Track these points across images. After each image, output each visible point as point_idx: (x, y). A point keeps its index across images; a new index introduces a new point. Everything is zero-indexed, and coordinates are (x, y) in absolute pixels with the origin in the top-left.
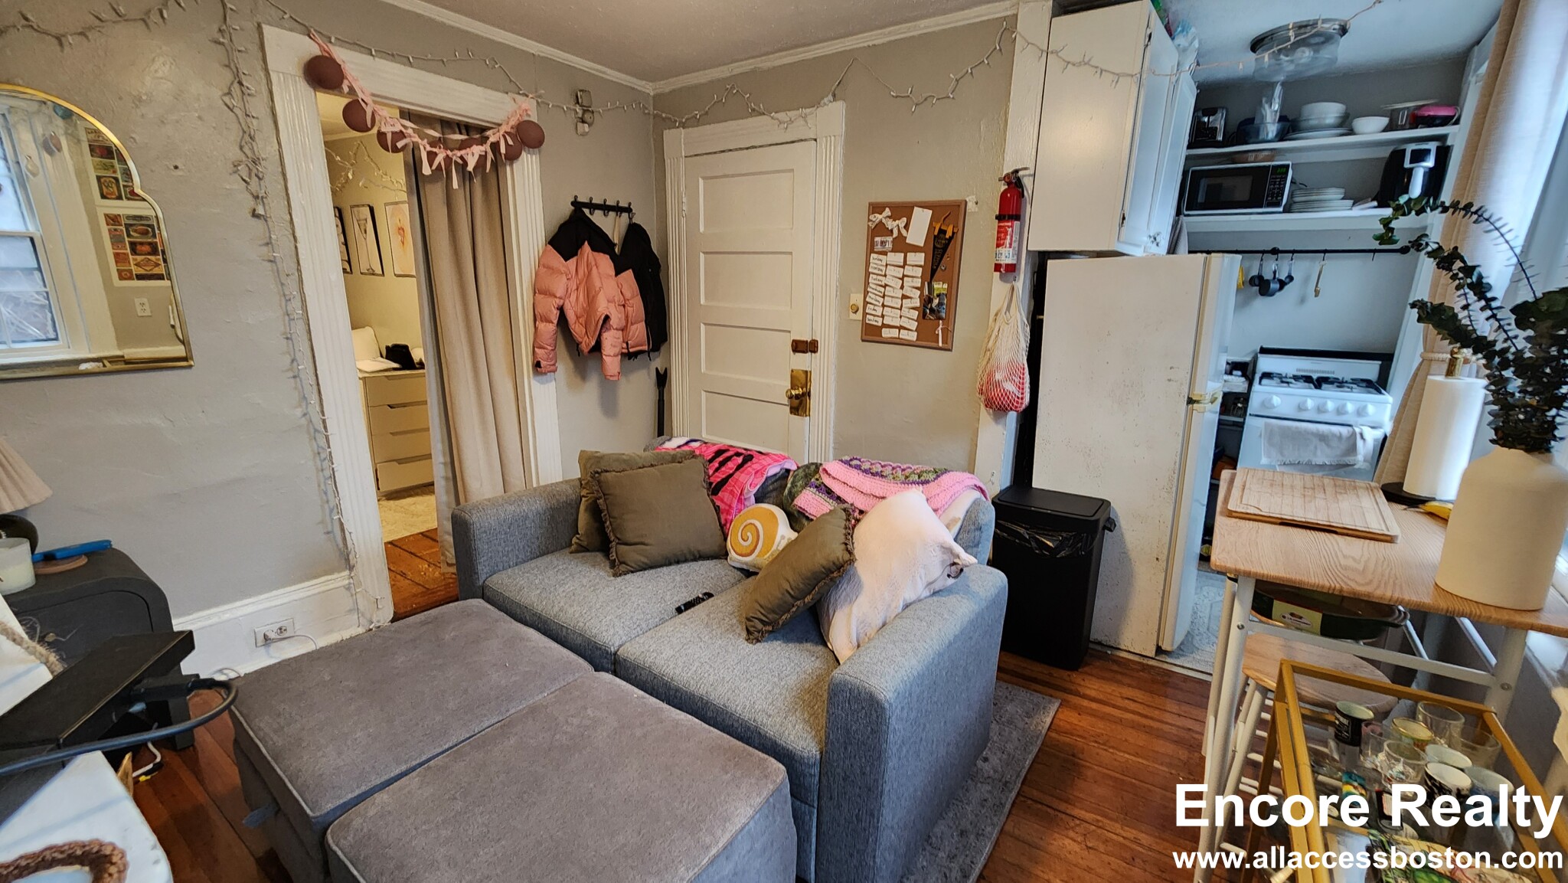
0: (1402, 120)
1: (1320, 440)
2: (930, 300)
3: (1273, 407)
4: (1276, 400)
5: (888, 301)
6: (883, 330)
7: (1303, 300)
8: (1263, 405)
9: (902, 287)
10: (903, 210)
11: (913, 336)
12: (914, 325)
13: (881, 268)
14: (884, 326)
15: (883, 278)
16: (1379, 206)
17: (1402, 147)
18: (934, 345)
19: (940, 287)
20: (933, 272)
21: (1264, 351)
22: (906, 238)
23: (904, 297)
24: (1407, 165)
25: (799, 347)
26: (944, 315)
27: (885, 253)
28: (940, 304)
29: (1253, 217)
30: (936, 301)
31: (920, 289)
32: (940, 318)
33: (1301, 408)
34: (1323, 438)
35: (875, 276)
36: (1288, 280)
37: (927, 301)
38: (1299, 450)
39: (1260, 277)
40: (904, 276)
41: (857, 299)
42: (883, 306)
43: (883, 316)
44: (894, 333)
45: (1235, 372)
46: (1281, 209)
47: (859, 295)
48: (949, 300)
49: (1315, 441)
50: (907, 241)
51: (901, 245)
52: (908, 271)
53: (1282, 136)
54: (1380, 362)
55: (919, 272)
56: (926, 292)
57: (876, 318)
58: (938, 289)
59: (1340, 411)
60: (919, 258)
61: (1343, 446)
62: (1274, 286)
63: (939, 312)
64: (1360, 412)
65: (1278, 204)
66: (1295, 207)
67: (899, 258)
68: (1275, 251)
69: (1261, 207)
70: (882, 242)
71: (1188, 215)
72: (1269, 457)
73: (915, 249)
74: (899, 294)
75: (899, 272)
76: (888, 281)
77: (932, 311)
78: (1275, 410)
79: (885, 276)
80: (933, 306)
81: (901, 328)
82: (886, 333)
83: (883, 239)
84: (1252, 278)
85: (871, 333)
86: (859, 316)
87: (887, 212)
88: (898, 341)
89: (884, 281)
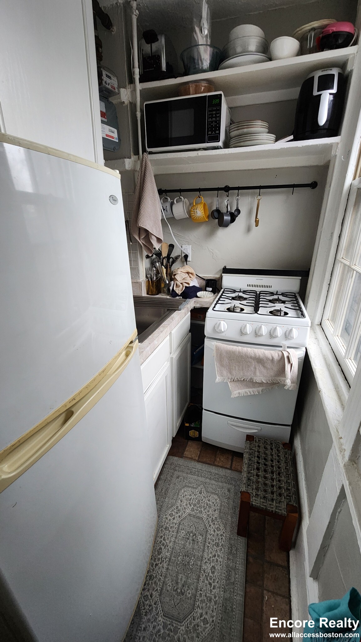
0: (311, 44)
1: (258, 362)
3: (221, 332)
4: (224, 326)
7: (249, 230)
8: (214, 330)
16: (295, 139)
17: (311, 76)
21: (226, 271)
24: (315, 93)
29: (201, 153)
33: (242, 333)
34: (260, 361)
36: (236, 213)
38: (242, 370)
39: (218, 211)
45: (208, 289)
46: (220, 144)
49: (254, 363)
53: (216, 65)
54: (300, 278)
59: (272, 335)
61: (275, 368)
62: (227, 218)
64: (287, 335)
65: (217, 139)
66: (233, 142)
68: (227, 189)
69: (204, 142)
71: (151, 153)
72: (222, 375)
78: (223, 334)
84: (213, 212)
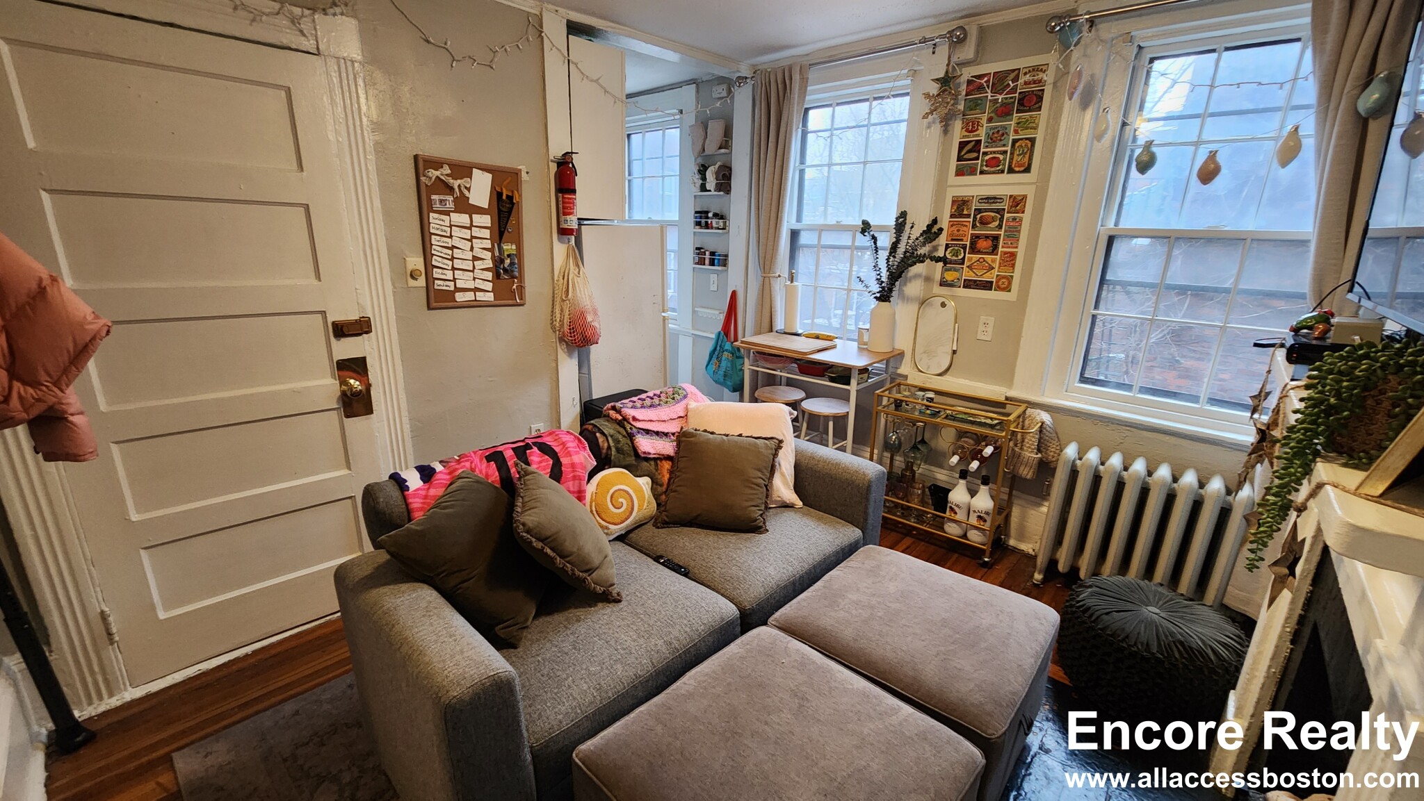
2: (502, 261)
5: (457, 264)
6: (457, 294)
9: (472, 248)
10: (463, 170)
11: (490, 297)
12: (489, 286)
13: (444, 228)
14: (458, 290)
15: (449, 240)
18: (510, 302)
19: (509, 248)
20: (501, 234)
22: (468, 198)
23: (475, 258)
25: (341, 330)
26: (516, 274)
27: (447, 213)
28: (512, 264)
30: (508, 261)
31: (491, 250)
32: (514, 277)
35: (438, 238)
37: (498, 261)
40: (473, 237)
41: (416, 262)
42: (454, 269)
43: (454, 280)
44: (469, 296)
47: (418, 259)
48: (520, 260)
50: (470, 202)
51: (464, 205)
52: (476, 233)
55: (487, 233)
56: (497, 254)
57: (448, 283)
58: (507, 250)
60: (485, 220)
63: (512, 271)
67: (463, 219)
70: (441, 201)
73: (479, 210)
74: (469, 255)
75: (466, 234)
76: (456, 242)
77: (505, 270)
79: (451, 237)
80: (506, 266)
81: (476, 290)
82: (460, 297)
83: (442, 197)
85: (439, 299)
86: (421, 282)
87: (447, 170)
88: (475, 303)
89: (449, 242)
